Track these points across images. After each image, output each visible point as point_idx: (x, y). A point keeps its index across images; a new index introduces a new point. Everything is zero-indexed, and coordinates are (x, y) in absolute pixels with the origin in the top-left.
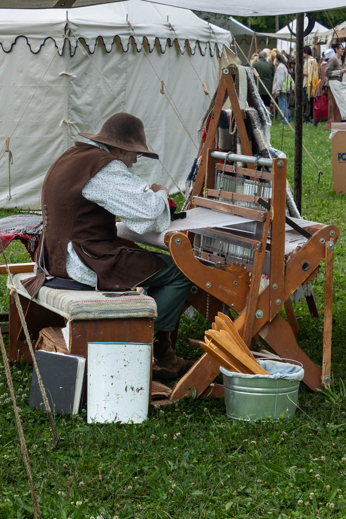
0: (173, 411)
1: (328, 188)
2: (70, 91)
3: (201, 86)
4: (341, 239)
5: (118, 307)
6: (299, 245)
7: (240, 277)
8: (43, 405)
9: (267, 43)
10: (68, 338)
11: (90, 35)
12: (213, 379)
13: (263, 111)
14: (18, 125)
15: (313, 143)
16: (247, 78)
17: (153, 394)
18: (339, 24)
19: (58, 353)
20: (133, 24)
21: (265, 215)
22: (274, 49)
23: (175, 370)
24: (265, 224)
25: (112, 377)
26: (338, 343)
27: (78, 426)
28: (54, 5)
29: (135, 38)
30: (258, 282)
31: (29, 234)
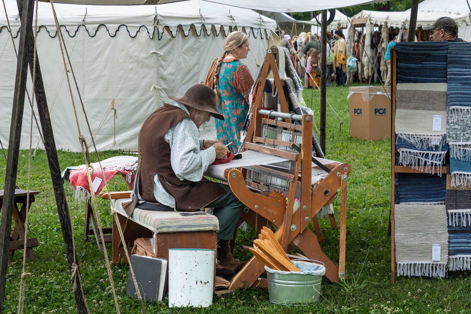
0: (231, 298)
1: (347, 134)
2: (159, 65)
3: (254, 61)
4: (356, 172)
5: (191, 223)
6: (322, 178)
7: (279, 201)
8: (137, 295)
9: (304, 28)
10: (155, 246)
11: (173, 24)
12: (260, 275)
13: (297, 80)
14: (121, 90)
15: (337, 101)
16: (285, 56)
17: (216, 286)
18: (356, 14)
19: (147, 257)
20: (204, 16)
21: (297, 155)
22: (309, 33)
23: (233, 269)
24: (297, 162)
25: (186, 274)
26: (351, 248)
27: (162, 309)
28: (144, 2)
29: (206, 26)
30: (292, 204)
31: (127, 170)
